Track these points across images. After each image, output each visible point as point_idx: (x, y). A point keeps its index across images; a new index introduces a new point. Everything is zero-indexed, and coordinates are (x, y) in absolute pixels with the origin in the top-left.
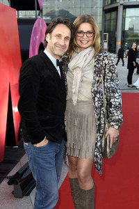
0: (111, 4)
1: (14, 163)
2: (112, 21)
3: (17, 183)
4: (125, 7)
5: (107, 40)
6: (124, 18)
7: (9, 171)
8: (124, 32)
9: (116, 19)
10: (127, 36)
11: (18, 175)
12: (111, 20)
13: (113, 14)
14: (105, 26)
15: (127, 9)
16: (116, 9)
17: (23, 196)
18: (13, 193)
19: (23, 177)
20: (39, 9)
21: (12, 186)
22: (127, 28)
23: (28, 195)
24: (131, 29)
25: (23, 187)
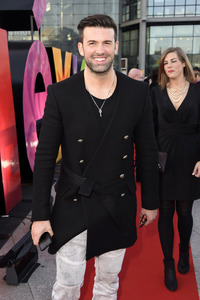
0: (130, 19)
2: (132, 42)
3: (10, 265)
4: (149, 24)
6: (148, 37)
8: (148, 57)
9: (138, 40)
10: (154, 62)
11: (12, 254)
13: (134, 33)
15: (152, 28)
16: (136, 27)
17: (19, 282)
18: (5, 278)
19: (20, 256)
20: (36, 29)
22: (152, 52)
23: (26, 281)
24: (158, 53)
25: (19, 271)
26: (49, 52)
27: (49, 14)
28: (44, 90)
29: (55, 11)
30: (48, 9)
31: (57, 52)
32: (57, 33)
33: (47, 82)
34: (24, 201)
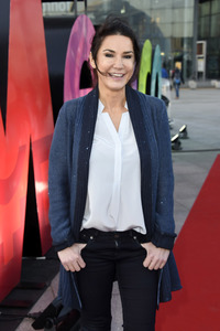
5: (204, 55)
12: (210, 15)
14: (199, 27)
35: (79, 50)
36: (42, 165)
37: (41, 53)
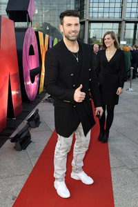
1: (14, 129)
3: (17, 141)
4: (90, 22)
6: (89, 29)
7: (10, 134)
8: (89, 39)
9: (84, 30)
10: (92, 42)
11: (18, 136)
15: (92, 24)
16: (83, 23)
17: (22, 149)
18: (14, 147)
19: (22, 137)
20: (29, 21)
21: (14, 143)
22: (91, 37)
23: (25, 149)
24: (94, 38)
25: (21, 144)
26: (37, 33)
27: (37, 15)
28: (34, 54)
29: (40, 14)
30: (36, 12)
31: (41, 34)
32: (41, 25)
33: (36, 50)
34: (24, 111)
35: (29, 41)
36: (14, 84)
37: (13, 42)
